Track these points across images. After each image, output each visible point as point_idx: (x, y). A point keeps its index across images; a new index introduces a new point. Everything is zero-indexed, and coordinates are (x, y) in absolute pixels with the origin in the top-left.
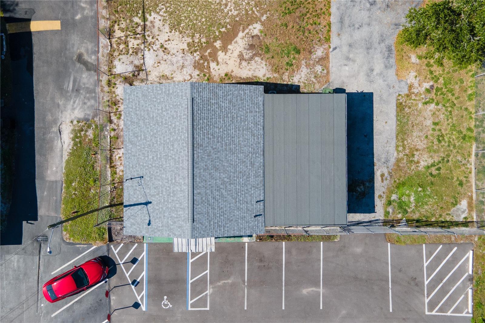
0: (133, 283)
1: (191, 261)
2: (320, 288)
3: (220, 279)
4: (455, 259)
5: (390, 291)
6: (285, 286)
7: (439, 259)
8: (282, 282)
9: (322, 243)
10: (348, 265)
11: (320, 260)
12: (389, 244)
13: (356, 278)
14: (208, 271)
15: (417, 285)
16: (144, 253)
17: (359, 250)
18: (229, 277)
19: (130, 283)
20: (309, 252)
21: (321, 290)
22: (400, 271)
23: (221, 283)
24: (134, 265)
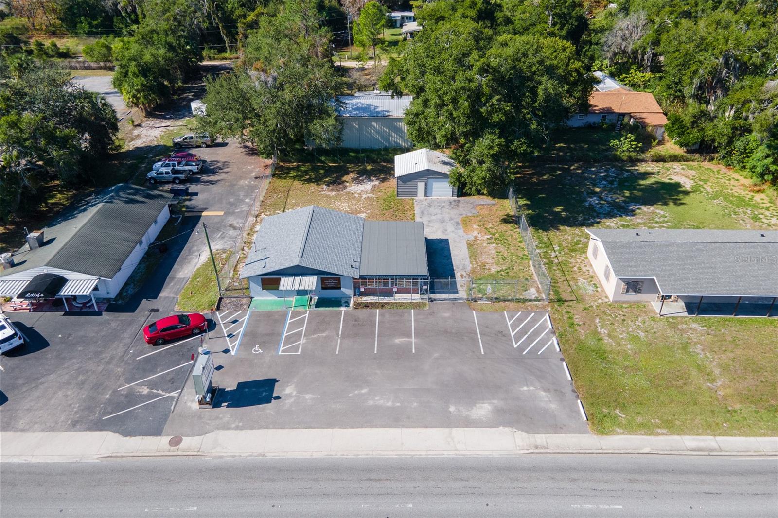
0: (228, 336)
1: (289, 321)
2: (412, 338)
3: (314, 332)
4: (534, 321)
5: (480, 340)
6: (378, 337)
7: (520, 320)
8: (375, 335)
9: (412, 310)
10: (437, 323)
11: (411, 321)
12: (474, 311)
13: (446, 332)
14: (304, 328)
15: (504, 336)
16: (246, 317)
17: (447, 315)
18: (323, 332)
19: (226, 335)
20: (401, 316)
21: (413, 340)
22: (487, 327)
23: (315, 336)
24: (234, 325)
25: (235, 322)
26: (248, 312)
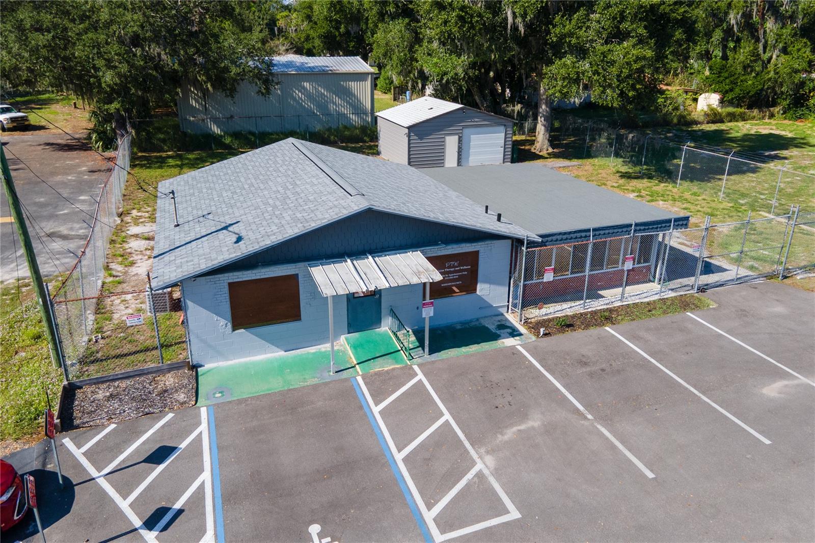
0: (151, 524)
1: (377, 409)
2: (796, 377)
6: (703, 393)
9: (691, 314)
11: (723, 336)
14: (448, 417)
16: (203, 429)
17: (778, 309)
18: (523, 415)
19: (138, 522)
20: (682, 330)
21: (807, 380)
23: (509, 435)
24: (161, 467)
25: (159, 455)
26: (203, 411)
